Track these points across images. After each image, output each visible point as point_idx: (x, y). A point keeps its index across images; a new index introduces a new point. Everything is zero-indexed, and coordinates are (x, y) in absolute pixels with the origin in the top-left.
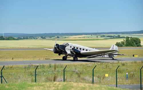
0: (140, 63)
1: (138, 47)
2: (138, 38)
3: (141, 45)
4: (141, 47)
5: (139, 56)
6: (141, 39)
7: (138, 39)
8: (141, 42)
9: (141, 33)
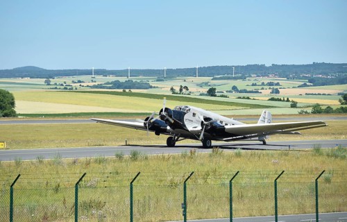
0: (10, 166)
1: (6, 119)
2: (7, 90)
3: (15, 112)
4: (15, 119)
5: (9, 144)
6: (15, 96)
7: (8, 93)
8: (17, 103)
9: (15, 77)
